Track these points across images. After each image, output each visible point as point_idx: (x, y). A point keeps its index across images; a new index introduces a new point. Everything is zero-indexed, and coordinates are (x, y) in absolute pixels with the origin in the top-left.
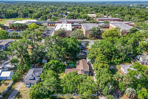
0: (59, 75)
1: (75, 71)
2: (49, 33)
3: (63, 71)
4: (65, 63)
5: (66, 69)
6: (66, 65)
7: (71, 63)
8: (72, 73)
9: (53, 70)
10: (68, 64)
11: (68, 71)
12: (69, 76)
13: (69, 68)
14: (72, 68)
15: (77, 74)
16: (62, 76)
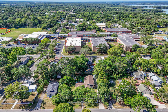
0: (71, 88)
1: (83, 85)
2: (60, 47)
3: (74, 85)
4: (75, 79)
5: (76, 83)
6: (76, 80)
7: (80, 78)
8: (81, 86)
9: (66, 84)
10: (78, 79)
11: (78, 85)
12: (79, 89)
13: (78, 82)
14: (81, 82)
15: (84, 87)
16: (74, 89)
